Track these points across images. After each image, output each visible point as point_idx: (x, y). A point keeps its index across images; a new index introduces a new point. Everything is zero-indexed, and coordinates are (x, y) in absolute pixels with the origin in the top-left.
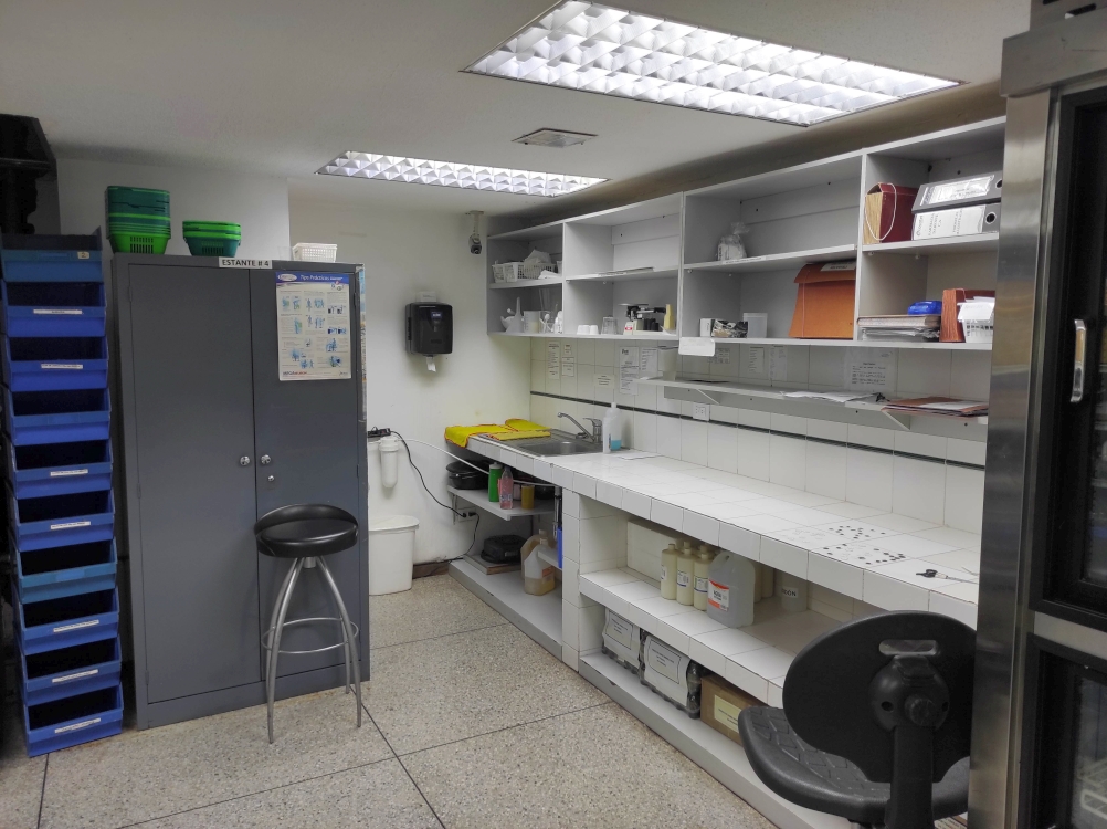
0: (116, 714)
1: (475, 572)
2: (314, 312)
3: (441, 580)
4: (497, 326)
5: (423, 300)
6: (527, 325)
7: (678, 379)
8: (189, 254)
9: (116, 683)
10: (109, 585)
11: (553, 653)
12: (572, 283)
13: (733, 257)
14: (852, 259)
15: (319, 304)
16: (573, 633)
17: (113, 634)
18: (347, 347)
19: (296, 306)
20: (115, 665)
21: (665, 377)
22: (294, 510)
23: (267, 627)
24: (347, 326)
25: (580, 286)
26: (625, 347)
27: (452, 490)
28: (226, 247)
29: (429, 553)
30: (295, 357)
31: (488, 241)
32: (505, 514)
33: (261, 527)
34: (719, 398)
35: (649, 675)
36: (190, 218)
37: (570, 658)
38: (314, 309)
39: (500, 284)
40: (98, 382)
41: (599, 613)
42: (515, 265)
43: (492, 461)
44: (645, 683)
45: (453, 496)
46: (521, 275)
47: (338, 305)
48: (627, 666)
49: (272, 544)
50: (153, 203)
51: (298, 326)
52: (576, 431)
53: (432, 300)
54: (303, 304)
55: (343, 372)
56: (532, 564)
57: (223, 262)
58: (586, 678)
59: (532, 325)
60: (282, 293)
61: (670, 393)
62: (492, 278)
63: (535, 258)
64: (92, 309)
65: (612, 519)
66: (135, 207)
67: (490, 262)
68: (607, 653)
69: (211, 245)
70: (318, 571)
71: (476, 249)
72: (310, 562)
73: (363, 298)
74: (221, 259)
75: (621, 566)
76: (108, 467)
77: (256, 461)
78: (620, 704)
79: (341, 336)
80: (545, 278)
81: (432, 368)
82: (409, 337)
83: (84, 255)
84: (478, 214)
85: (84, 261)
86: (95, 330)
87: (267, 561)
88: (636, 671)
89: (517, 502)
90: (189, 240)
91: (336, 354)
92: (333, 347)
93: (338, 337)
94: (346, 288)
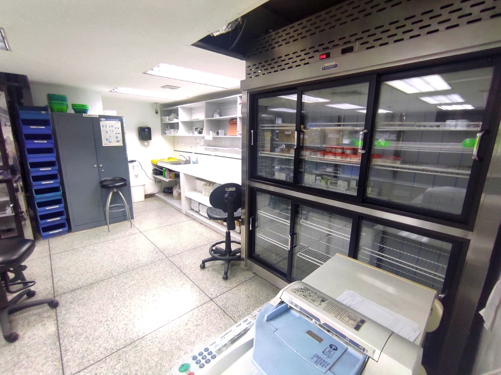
0: (66, 228)
1: (162, 196)
2: (111, 129)
3: (152, 198)
4: (164, 133)
5: (143, 126)
6: (171, 133)
7: (207, 146)
8: (74, 112)
9: (65, 221)
10: (60, 197)
11: (180, 211)
12: (182, 122)
13: (217, 117)
14: (236, 119)
15: (112, 126)
16: (184, 206)
17: (63, 209)
18: (121, 137)
19: (106, 127)
20: (65, 217)
21: (204, 145)
22: (110, 179)
23: (105, 206)
24: (121, 132)
25: (184, 123)
26: (196, 138)
27: (154, 175)
28: (85, 111)
29: (149, 192)
30: (107, 140)
31: (161, 111)
32: (167, 180)
33: (101, 182)
34: (216, 150)
35: (201, 213)
36: (73, 103)
37: (184, 212)
38: (111, 127)
39: (164, 122)
40: (51, 146)
41: (190, 200)
42: (168, 117)
43: (164, 168)
44: (200, 214)
45: (154, 177)
46: (169, 120)
47: (118, 127)
48: (196, 212)
49: (105, 186)
50: (63, 99)
51: (107, 132)
52: (185, 160)
53: (146, 126)
54: (108, 127)
55: (121, 144)
56: (175, 193)
57: (84, 115)
58: (187, 215)
59: (173, 133)
60: (102, 123)
61: (206, 149)
62: (162, 120)
63: (173, 115)
64: (48, 127)
65: (193, 179)
66: (57, 100)
67: (161, 116)
68: (192, 210)
69: (80, 110)
70: (117, 193)
71: (157, 113)
72: (115, 190)
73: (124, 125)
74: (84, 114)
75: (195, 189)
76: (57, 167)
77: (98, 166)
78: (194, 219)
79: (119, 135)
80: (175, 121)
81: (146, 144)
82: (139, 136)
83: (43, 112)
84: (157, 103)
85: (44, 114)
86: (49, 132)
87: (104, 190)
88: (198, 212)
89: (170, 177)
90: (74, 109)
91: (118, 140)
92: (117, 137)
93: (118, 135)
94: (120, 123)
